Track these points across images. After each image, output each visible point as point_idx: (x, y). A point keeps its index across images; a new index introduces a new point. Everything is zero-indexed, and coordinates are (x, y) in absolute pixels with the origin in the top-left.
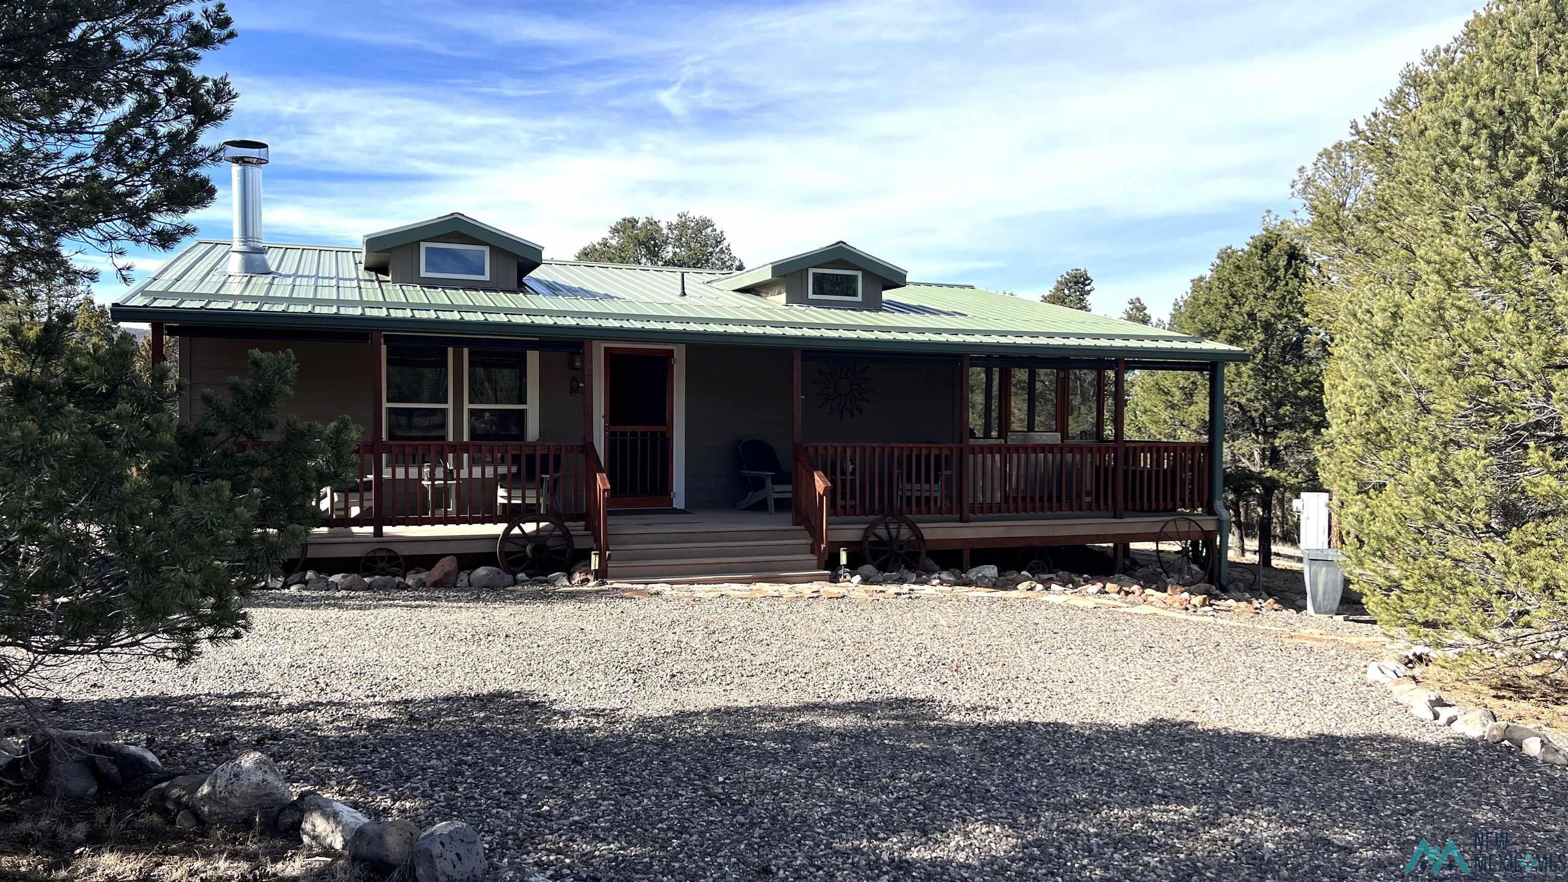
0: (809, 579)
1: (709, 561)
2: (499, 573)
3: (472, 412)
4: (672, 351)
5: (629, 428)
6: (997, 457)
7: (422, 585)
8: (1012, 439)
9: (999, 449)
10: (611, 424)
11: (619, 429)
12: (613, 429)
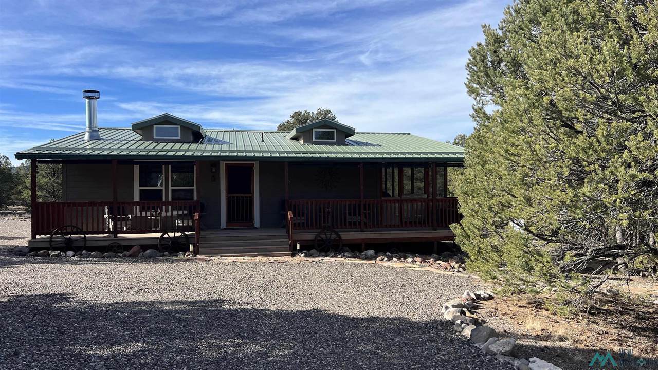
0: (283, 255)
1: (242, 248)
2: (155, 252)
3: (173, 190)
4: (254, 164)
5: (236, 195)
6: (397, 204)
7: (125, 256)
8: (404, 197)
9: (398, 201)
10: (228, 194)
11: (232, 195)
12: (229, 195)
